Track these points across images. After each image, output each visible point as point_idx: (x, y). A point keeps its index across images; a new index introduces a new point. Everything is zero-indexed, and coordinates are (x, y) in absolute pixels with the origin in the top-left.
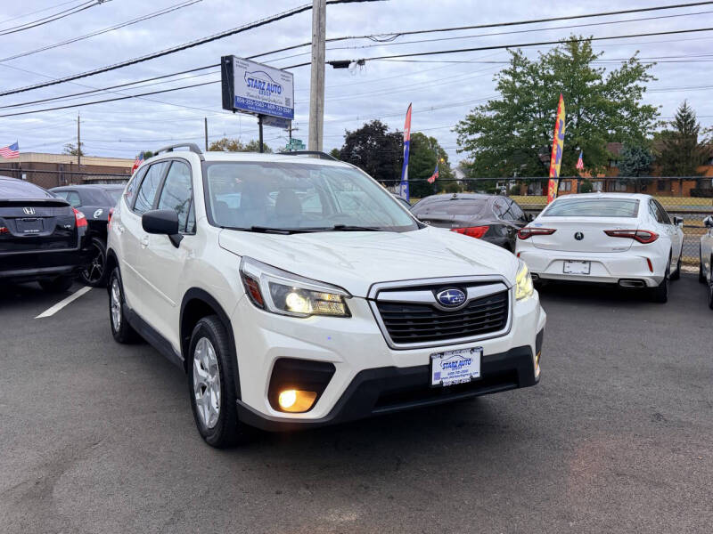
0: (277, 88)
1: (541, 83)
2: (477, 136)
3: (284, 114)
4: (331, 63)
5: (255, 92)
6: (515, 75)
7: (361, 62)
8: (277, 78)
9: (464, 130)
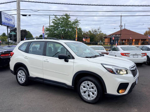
0: (11, 20)
1: (60, 22)
2: (48, 32)
3: (13, 26)
4: (22, 15)
5: (6, 21)
6: (55, 20)
7: (30, 15)
8: (11, 17)
9: (45, 31)
